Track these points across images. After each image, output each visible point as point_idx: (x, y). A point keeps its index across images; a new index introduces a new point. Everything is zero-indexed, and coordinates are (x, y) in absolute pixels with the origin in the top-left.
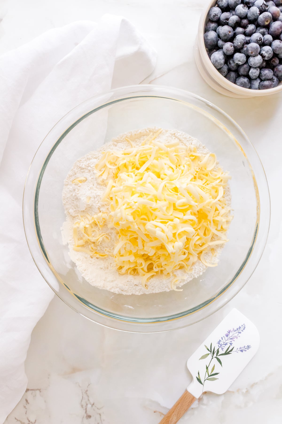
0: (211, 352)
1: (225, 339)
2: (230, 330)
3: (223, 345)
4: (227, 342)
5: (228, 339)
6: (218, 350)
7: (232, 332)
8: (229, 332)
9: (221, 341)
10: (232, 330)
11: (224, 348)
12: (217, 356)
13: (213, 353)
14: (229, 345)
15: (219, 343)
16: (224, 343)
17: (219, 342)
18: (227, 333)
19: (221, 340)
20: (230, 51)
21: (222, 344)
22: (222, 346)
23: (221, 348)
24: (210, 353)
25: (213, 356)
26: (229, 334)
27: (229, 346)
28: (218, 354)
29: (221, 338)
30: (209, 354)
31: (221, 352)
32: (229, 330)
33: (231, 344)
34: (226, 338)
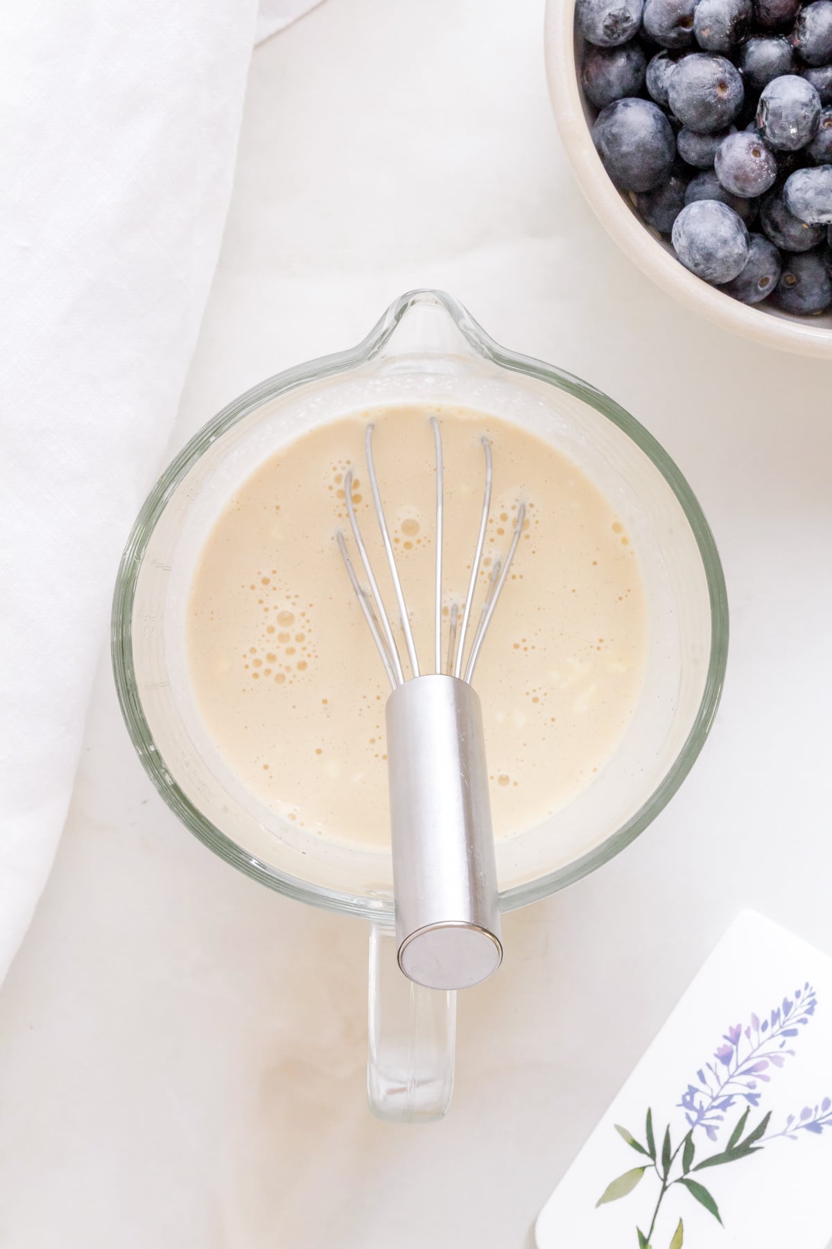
0: (652, 1155)
1: (718, 1078)
2: (739, 1026)
3: (713, 1107)
4: (728, 1090)
5: (731, 1077)
6: (688, 1140)
7: (748, 1033)
8: (735, 1037)
9: (697, 1090)
10: (746, 1023)
11: (717, 1128)
12: (686, 1171)
13: (667, 1161)
14: (741, 1105)
15: (688, 1104)
16: (714, 1099)
17: (688, 1098)
18: (725, 1046)
19: (697, 1083)
20: (755, 180)
21: (705, 1107)
22: (709, 1114)
23: (703, 1125)
24: (649, 1161)
25: (666, 1172)
26: (734, 1047)
27: (745, 1110)
28: (690, 1162)
29: (697, 1078)
30: (643, 1168)
31: (705, 1148)
32: (731, 1029)
33: (752, 1098)
34: (723, 1071)
